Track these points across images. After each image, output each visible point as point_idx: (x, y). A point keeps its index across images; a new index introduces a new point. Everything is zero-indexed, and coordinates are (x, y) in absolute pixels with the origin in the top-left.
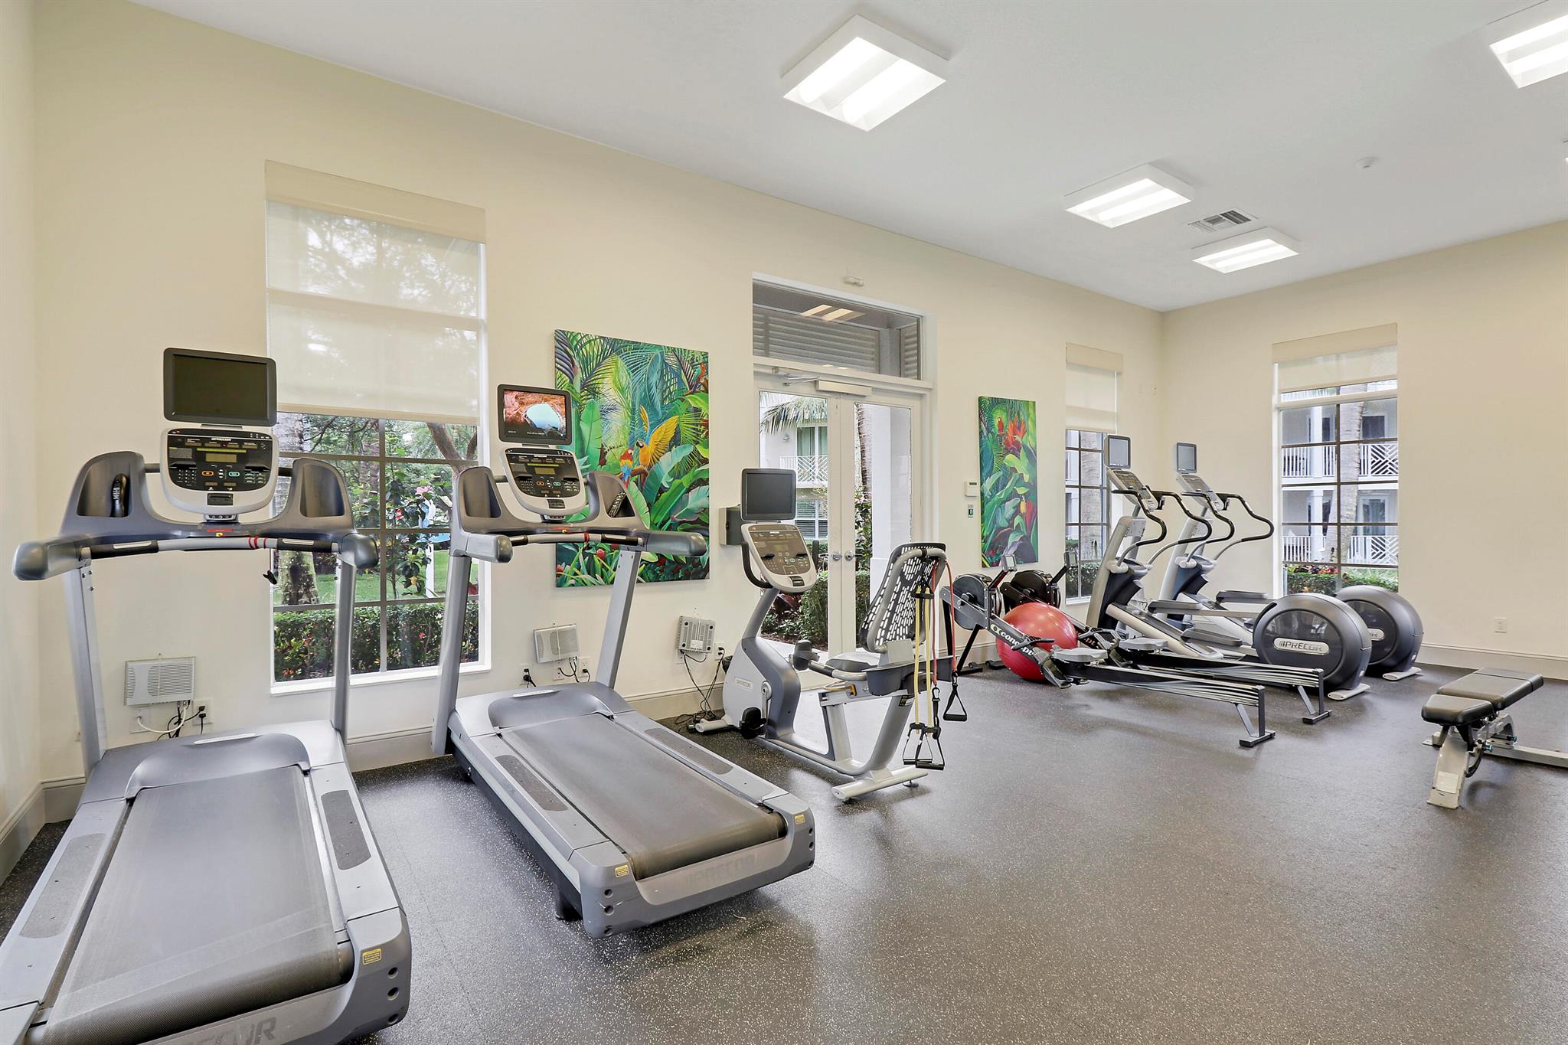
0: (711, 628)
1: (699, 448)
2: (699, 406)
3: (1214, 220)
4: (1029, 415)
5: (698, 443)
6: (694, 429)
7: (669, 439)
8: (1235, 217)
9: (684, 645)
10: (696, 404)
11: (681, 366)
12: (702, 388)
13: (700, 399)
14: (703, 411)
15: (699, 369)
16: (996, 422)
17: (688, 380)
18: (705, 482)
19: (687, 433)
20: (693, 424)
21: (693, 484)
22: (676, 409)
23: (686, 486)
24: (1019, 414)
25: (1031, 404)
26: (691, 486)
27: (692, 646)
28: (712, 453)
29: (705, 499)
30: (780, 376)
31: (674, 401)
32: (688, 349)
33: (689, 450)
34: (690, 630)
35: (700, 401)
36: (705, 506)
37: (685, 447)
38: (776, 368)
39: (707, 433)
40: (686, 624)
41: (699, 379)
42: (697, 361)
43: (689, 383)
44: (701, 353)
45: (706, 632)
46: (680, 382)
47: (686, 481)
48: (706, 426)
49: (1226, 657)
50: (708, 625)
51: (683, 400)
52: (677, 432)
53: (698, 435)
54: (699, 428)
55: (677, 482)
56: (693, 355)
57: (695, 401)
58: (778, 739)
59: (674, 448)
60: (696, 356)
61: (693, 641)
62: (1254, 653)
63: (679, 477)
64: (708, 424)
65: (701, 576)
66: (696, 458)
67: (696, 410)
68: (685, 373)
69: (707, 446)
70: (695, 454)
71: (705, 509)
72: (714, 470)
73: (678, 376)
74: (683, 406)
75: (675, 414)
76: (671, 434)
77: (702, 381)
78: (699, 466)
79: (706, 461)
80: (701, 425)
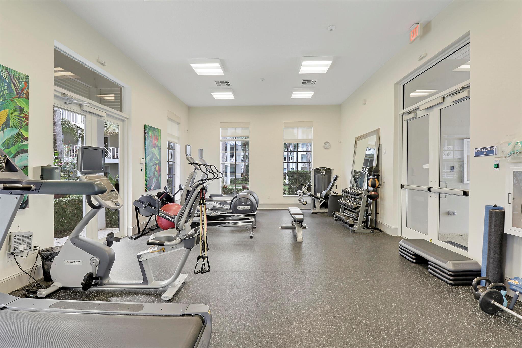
0: (31, 236)
1: (23, 131)
2: (23, 106)
3: (222, 83)
4: (159, 134)
5: (21, 128)
6: (19, 119)
7: (2, 123)
8: (227, 84)
9: (14, 250)
10: (21, 104)
11: (11, 80)
12: (25, 96)
13: (23, 102)
14: (25, 109)
15: (23, 85)
16: (150, 135)
17: (15, 89)
18: (26, 151)
19: (14, 121)
20: (19, 116)
21: (18, 152)
22: (7, 105)
23: (14, 153)
24: (156, 133)
25: (159, 130)
26: (16, 153)
27: (19, 249)
28: (30, 135)
29: (26, 162)
30: (65, 99)
31: (6, 100)
32: (17, 70)
33: (16, 131)
34: (18, 240)
35: (22, 103)
36: (26, 165)
37: (13, 130)
38: (63, 94)
39: (28, 123)
40: (15, 236)
41: (22, 90)
42: (22, 79)
43: (16, 91)
44: (25, 75)
45: (28, 239)
46: (10, 89)
47: (13, 149)
48: (27, 118)
49: (221, 214)
50: (28, 235)
51: (12, 101)
52: (8, 120)
53: (21, 123)
54: (22, 119)
55: (7, 150)
56: (20, 75)
57: (20, 102)
58: (104, 285)
59: (5, 129)
60: (21, 76)
61: (20, 246)
62: (231, 211)
63: (9, 147)
64: (28, 117)
65: (24, 206)
66: (20, 137)
67: (21, 108)
68: (14, 84)
69: (27, 130)
70: (19, 135)
71: (26, 167)
72: (31, 144)
73: (9, 85)
74: (12, 105)
75: (6, 108)
76: (4, 120)
77: (25, 92)
78: (22, 142)
79: (26, 139)
80: (24, 117)
